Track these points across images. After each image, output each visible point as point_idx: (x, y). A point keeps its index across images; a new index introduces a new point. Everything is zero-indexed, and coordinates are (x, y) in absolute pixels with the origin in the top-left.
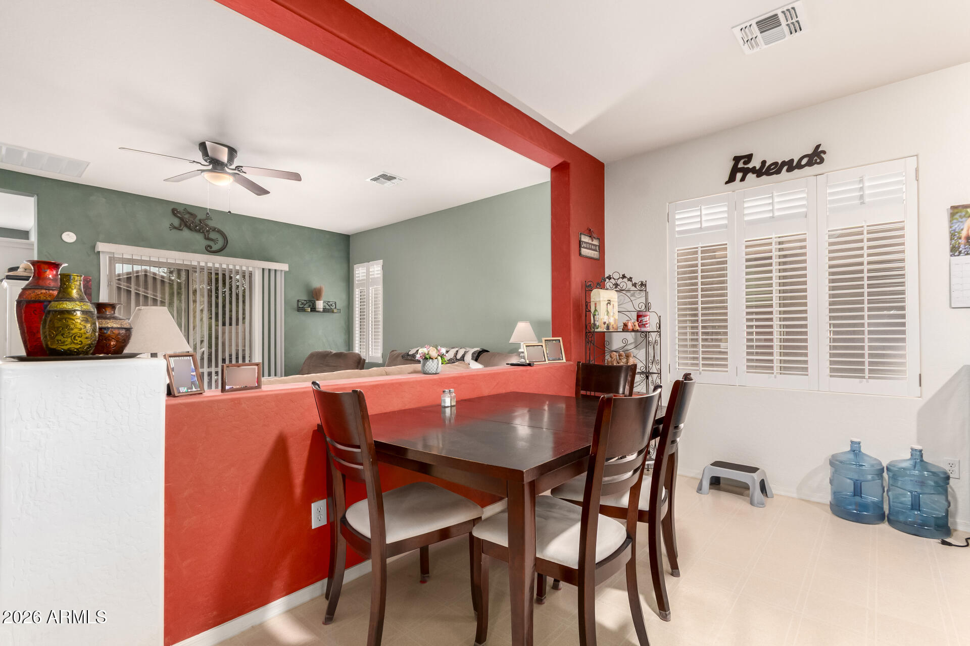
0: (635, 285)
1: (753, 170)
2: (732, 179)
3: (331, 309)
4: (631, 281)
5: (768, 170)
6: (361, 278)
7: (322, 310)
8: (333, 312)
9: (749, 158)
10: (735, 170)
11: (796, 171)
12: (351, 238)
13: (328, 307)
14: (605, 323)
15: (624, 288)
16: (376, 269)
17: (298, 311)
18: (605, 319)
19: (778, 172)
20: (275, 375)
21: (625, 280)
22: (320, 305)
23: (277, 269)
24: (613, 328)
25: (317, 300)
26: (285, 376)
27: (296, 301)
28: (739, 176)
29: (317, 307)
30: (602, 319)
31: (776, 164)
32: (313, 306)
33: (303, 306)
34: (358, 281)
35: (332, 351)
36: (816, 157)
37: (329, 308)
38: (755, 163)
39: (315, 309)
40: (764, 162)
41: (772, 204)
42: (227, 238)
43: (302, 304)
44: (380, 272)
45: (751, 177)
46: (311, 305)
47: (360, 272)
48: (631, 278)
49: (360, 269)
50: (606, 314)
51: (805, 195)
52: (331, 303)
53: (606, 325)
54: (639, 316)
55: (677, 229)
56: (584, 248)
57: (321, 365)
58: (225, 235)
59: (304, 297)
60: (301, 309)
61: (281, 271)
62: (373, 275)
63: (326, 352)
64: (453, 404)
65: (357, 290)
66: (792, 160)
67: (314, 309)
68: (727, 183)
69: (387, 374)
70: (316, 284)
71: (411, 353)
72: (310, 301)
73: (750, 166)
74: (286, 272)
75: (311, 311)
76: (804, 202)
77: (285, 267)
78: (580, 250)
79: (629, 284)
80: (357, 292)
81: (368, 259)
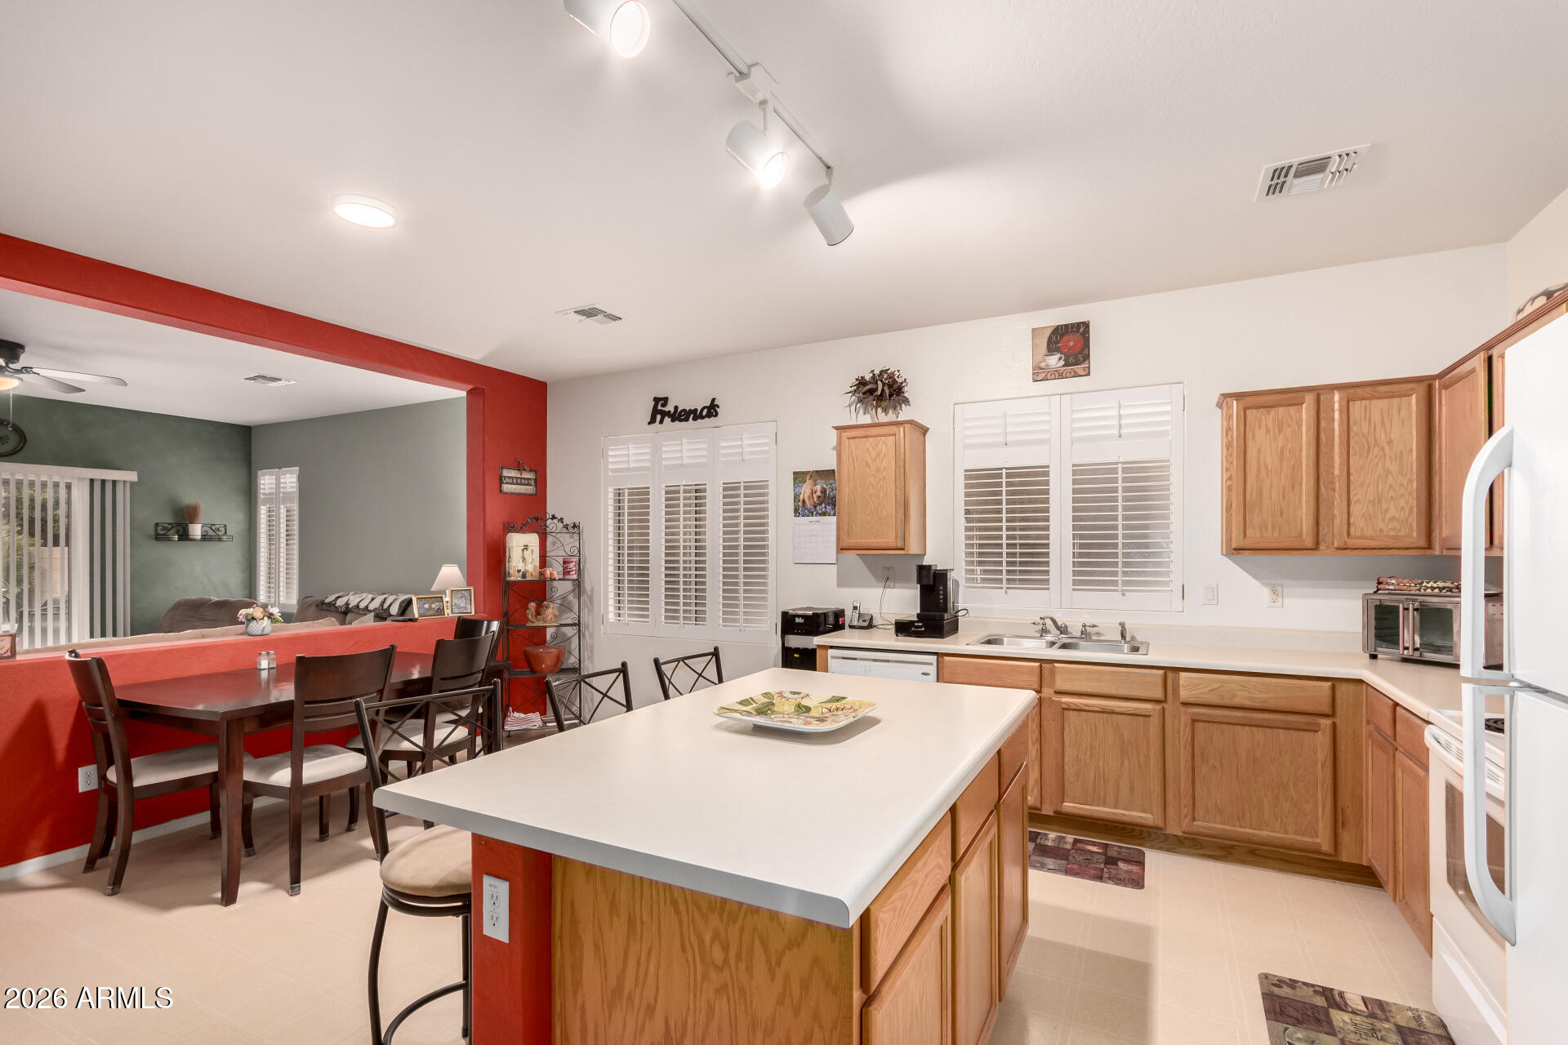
0: (566, 527)
1: (668, 414)
2: (652, 421)
3: (218, 535)
4: (562, 522)
5: (680, 416)
6: (267, 491)
7: (199, 537)
8: (220, 540)
9: (665, 400)
10: (655, 412)
11: (699, 420)
12: (253, 432)
13: (211, 533)
14: (519, 571)
15: (553, 531)
16: (290, 479)
17: (157, 539)
18: (521, 566)
19: (687, 420)
20: (115, 635)
21: (555, 521)
22: (196, 530)
23: (117, 479)
24: (532, 576)
25: (192, 523)
26: (131, 635)
27: (153, 525)
28: (659, 417)
29: (190, 533)
30: (514, 567)
31: (684, 410)
32: (184, 531)
33: (165, 531)
34: (264, 494)
35: (212, 598)
36: (712, 410)
37: (214, 534)
38: (670, 408)
39: (188, 535)
40: (676, 408)
41: (681, 451)
42: (24, 434)
43: (165, 528)
44: (294, 485)
45: (667, 420)
46: (182, 530)
47: (266, 482)
48: (562, 519)
49: (267, 477)
50: (521, 561)
51: (706, 446)
52: (217, 526)
53: (521, 573)
54: (564, 562)
55: (610, 467)
56: (506, 483)
57: (192, 619)
58: (22, 431)
59: (167, 519)
60: (160, 536)
61: (125, 482)
62: (285, 487)
63: (202, 599)
64: (271, 666)
65: (262, 507)
66: (696, 410)
67: (184, 536)
68: (649, 423)
69: (203, 637)
70: (188, 498)
71: (327, 601)
72: (178, 524)
73: (666, 409)
74: (132, 484)
75: (180, 539)
76: (705, 453)
77: (131, 476)
78: (501, 487)
79: (560, 525)
80: (263, 511)
81: (279, 464)
